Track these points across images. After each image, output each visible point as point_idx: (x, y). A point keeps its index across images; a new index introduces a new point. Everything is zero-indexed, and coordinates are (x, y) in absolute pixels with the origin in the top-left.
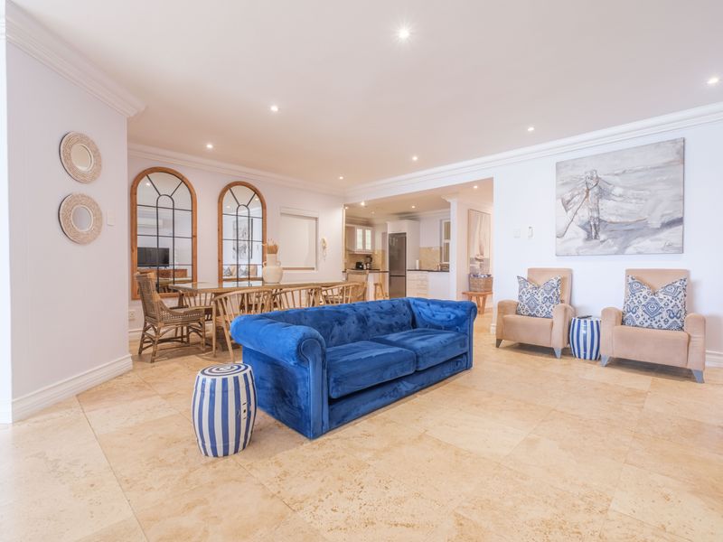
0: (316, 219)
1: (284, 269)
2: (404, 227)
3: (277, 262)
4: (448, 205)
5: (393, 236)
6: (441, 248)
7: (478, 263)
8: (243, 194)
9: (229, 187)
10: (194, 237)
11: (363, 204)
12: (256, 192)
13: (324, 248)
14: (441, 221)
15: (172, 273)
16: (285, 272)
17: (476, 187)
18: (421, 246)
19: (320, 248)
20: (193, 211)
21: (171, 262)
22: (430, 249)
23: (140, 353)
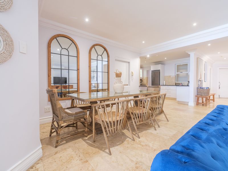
0: (129, 63)
1: (124, 85)
2: (159, 67)
3: (120, 82)
4: (189, 56)
5: (153, 71)
6: (175, 76)
7: (200, 82)
8: (100, 50)
9: (94, 46)
10: (78, 70)
11: (148, 56)
12: (105, 49)
13: (132, 75)
14: (175, 64)
15: (68, 87)
16: (125, 86)
17: (209, 45)
18: (165, 75)
19: (131, 75)
20: (78, 57)
21: (67, 82)
22: (170, 76)
23: (50, 135)
